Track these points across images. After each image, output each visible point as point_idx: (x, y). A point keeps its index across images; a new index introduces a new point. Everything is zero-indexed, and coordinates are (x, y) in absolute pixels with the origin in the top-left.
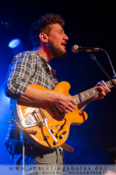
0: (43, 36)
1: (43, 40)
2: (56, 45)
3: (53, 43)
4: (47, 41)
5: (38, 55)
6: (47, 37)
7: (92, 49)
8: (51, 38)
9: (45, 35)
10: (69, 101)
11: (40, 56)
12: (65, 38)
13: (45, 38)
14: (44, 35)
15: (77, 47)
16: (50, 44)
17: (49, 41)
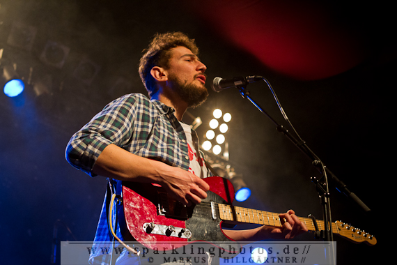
0: (157, 73)
1: (159, 78)
2: (184, 82)
3: (176, 79)
4: (167, 79)
5: (159, 104)
6: (165, 73)
7: (243, 80)
8: (172, 71)
9: (161, 69)
10: (192, 182)
11: (162, 104)
12: (201, 68)
13: (161, 75)
14: (159, 70)
15: (220, 79)
16: (173, 81)
17: (169, 77)
